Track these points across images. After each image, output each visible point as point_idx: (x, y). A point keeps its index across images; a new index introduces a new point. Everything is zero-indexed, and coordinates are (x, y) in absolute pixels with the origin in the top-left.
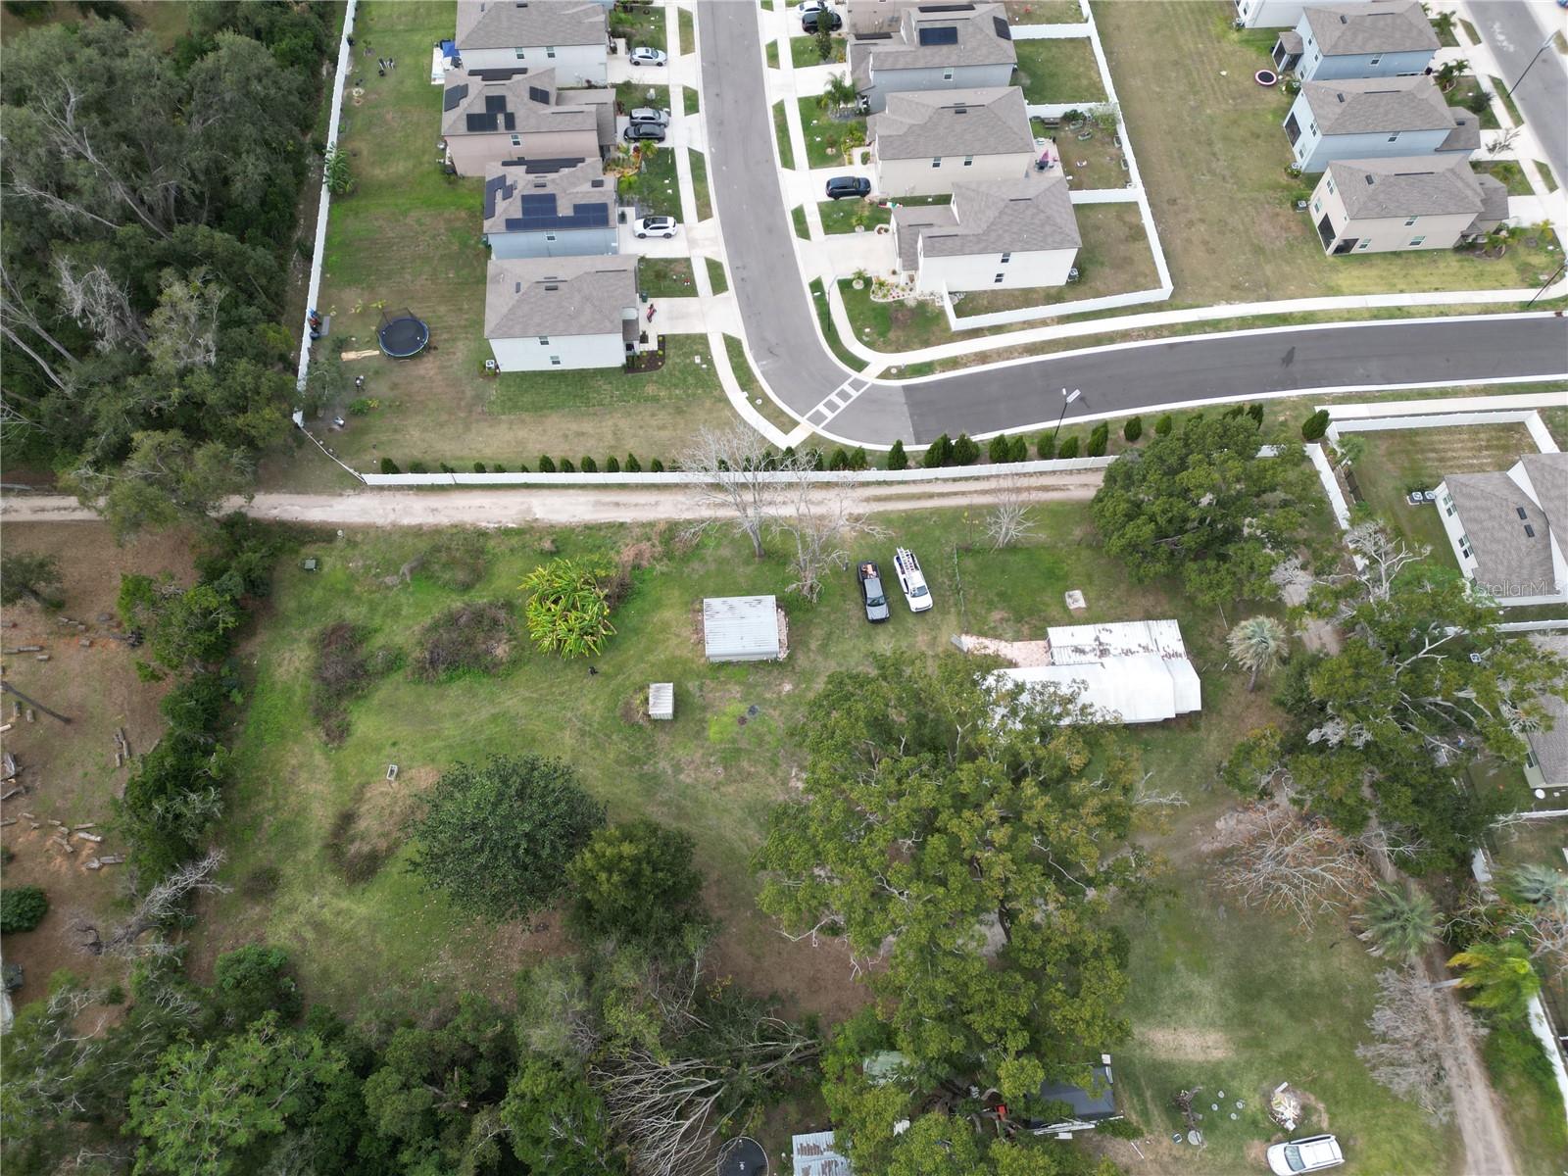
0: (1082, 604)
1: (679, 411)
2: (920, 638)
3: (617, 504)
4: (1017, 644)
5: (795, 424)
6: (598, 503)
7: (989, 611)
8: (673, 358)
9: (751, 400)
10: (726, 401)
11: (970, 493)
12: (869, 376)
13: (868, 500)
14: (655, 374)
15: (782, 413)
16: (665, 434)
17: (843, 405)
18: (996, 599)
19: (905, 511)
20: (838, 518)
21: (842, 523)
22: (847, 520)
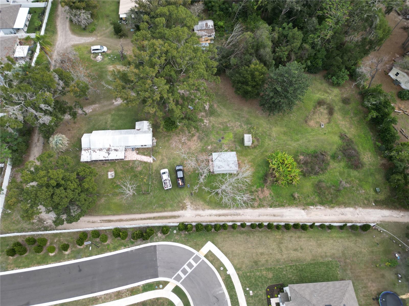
0: (109, 173)
1: (256, 263)
2: (166, 162)
3: (274, 216)
4: (135, 159)
5: (206, 256)
6: (282, 216)
7: (142, 171)
8: (262, 292)
9: (225, 270)
10: (237, 269)
11: (138, 219)
12: (173, 283)
13: (179, 217)
14: (270, 284)
15: (212, 262)
16: (261, 250)
17: (185, 266)
18: (138, 175)
19: (165, 211)
20: (190, 209)
21: (189, 206)
22: (187, 208)
